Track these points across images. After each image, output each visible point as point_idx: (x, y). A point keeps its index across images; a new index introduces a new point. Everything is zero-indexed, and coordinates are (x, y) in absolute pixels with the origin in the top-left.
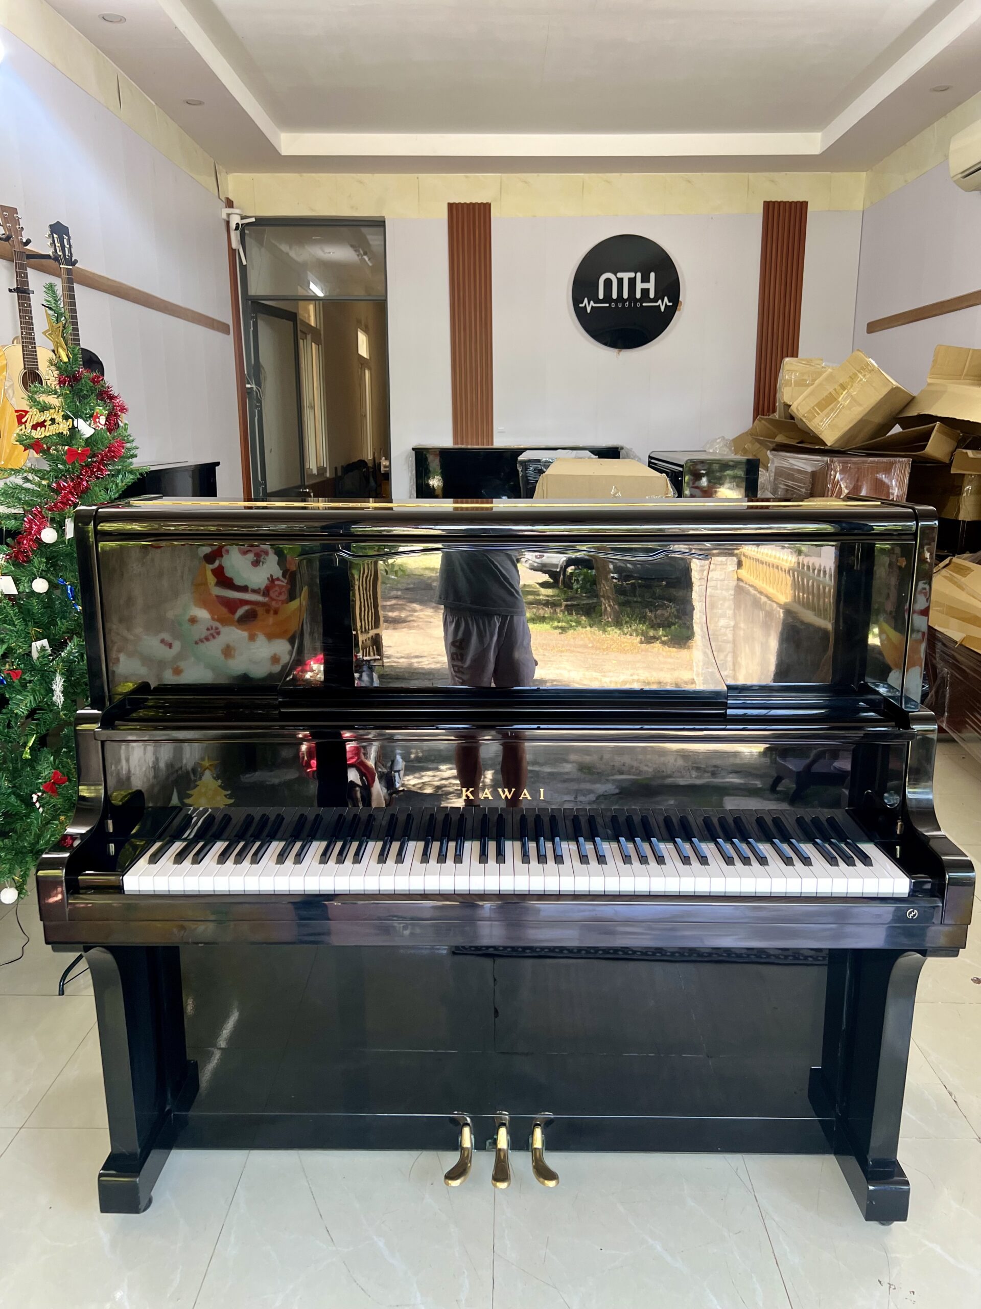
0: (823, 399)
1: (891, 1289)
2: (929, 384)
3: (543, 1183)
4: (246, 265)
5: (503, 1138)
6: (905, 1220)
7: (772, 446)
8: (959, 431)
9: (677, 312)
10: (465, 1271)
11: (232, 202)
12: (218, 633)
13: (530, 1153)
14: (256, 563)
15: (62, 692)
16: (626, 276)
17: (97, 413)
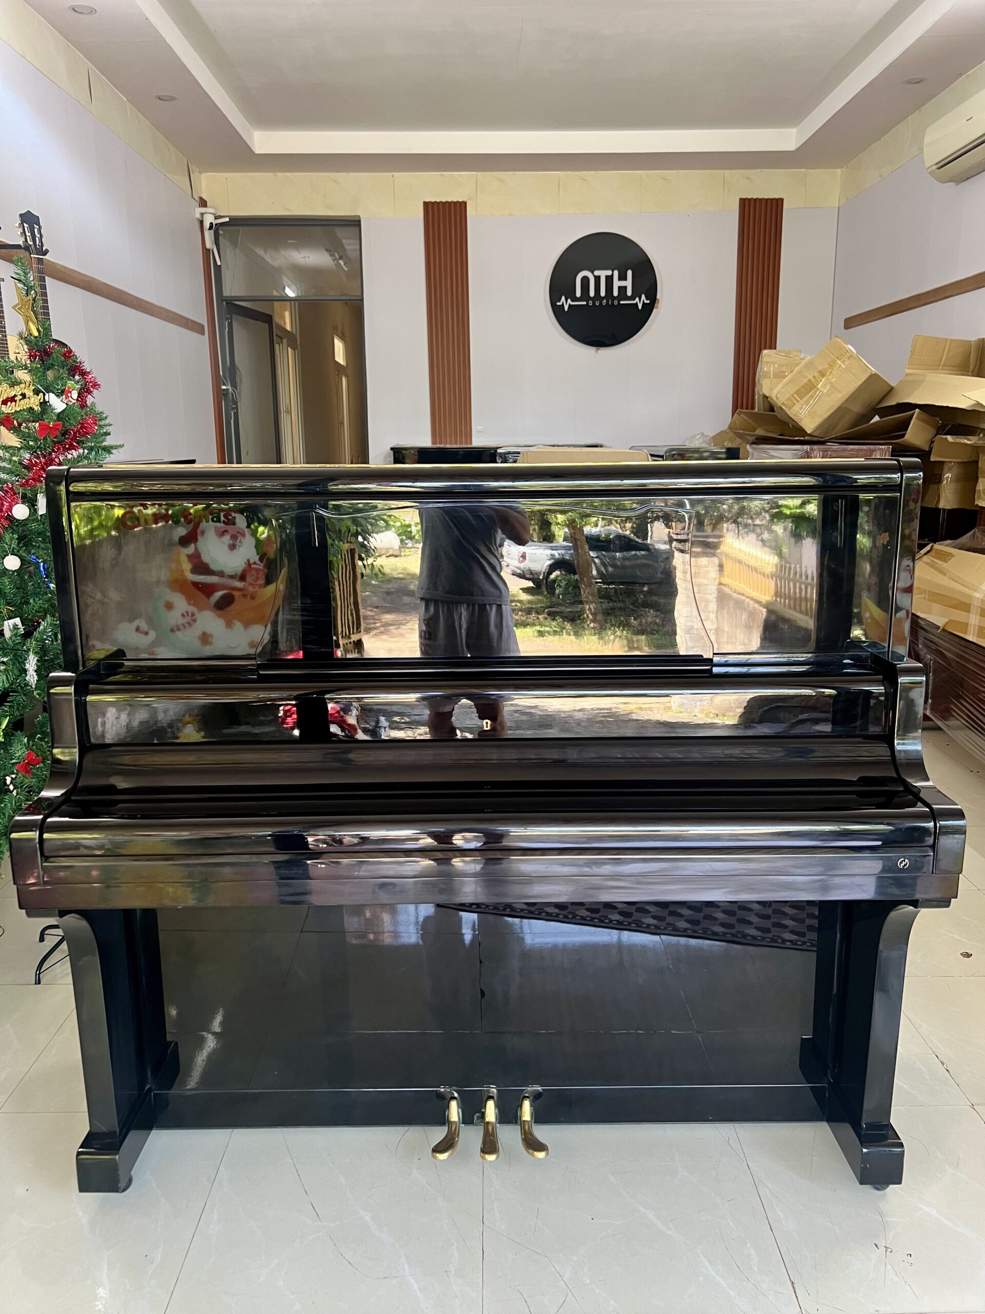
0: (802, 387)
1: (888, 1252)
2: (907, 375)
3: (533, 1155)
4: (220, 266)
5: (491, 1111)
6: (900, 1183)
7: (752, 439)
8: (938, 419)
9: (655, 310)
10: (455, 1243)
11: (206, 202)
12: (195, 621)
13: (519, 1127)
14: (232, 547)
15: (36, 671)
16: (603, 274)
17: (69, 388)
